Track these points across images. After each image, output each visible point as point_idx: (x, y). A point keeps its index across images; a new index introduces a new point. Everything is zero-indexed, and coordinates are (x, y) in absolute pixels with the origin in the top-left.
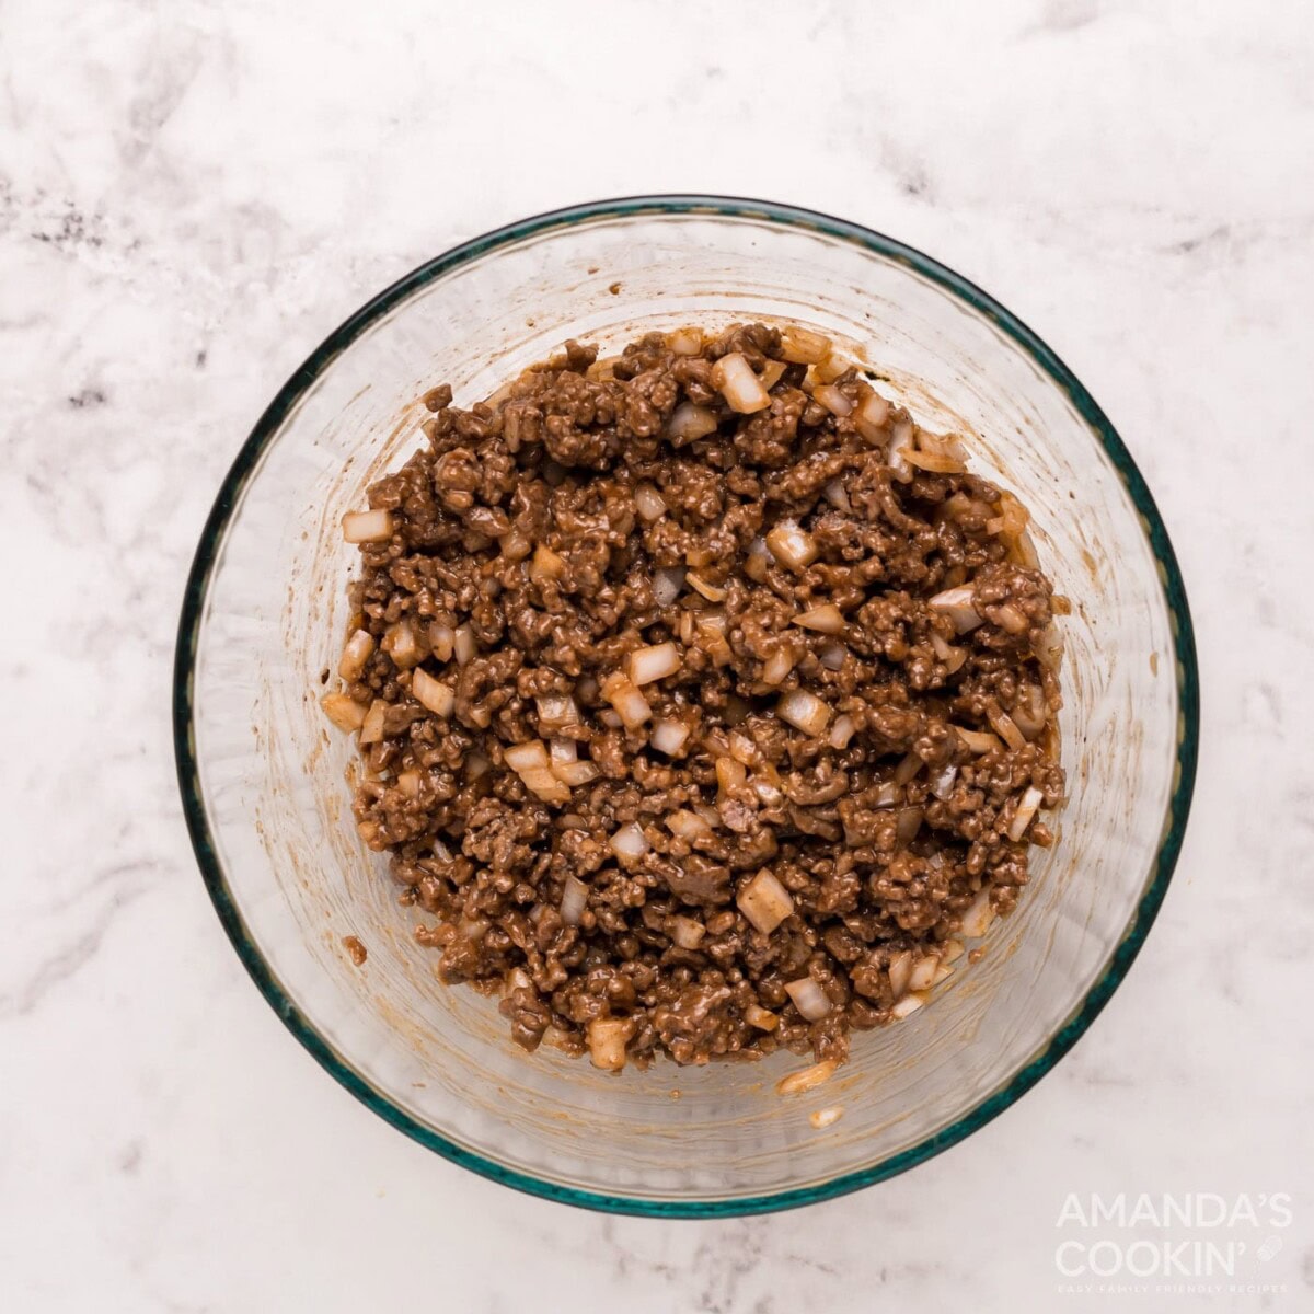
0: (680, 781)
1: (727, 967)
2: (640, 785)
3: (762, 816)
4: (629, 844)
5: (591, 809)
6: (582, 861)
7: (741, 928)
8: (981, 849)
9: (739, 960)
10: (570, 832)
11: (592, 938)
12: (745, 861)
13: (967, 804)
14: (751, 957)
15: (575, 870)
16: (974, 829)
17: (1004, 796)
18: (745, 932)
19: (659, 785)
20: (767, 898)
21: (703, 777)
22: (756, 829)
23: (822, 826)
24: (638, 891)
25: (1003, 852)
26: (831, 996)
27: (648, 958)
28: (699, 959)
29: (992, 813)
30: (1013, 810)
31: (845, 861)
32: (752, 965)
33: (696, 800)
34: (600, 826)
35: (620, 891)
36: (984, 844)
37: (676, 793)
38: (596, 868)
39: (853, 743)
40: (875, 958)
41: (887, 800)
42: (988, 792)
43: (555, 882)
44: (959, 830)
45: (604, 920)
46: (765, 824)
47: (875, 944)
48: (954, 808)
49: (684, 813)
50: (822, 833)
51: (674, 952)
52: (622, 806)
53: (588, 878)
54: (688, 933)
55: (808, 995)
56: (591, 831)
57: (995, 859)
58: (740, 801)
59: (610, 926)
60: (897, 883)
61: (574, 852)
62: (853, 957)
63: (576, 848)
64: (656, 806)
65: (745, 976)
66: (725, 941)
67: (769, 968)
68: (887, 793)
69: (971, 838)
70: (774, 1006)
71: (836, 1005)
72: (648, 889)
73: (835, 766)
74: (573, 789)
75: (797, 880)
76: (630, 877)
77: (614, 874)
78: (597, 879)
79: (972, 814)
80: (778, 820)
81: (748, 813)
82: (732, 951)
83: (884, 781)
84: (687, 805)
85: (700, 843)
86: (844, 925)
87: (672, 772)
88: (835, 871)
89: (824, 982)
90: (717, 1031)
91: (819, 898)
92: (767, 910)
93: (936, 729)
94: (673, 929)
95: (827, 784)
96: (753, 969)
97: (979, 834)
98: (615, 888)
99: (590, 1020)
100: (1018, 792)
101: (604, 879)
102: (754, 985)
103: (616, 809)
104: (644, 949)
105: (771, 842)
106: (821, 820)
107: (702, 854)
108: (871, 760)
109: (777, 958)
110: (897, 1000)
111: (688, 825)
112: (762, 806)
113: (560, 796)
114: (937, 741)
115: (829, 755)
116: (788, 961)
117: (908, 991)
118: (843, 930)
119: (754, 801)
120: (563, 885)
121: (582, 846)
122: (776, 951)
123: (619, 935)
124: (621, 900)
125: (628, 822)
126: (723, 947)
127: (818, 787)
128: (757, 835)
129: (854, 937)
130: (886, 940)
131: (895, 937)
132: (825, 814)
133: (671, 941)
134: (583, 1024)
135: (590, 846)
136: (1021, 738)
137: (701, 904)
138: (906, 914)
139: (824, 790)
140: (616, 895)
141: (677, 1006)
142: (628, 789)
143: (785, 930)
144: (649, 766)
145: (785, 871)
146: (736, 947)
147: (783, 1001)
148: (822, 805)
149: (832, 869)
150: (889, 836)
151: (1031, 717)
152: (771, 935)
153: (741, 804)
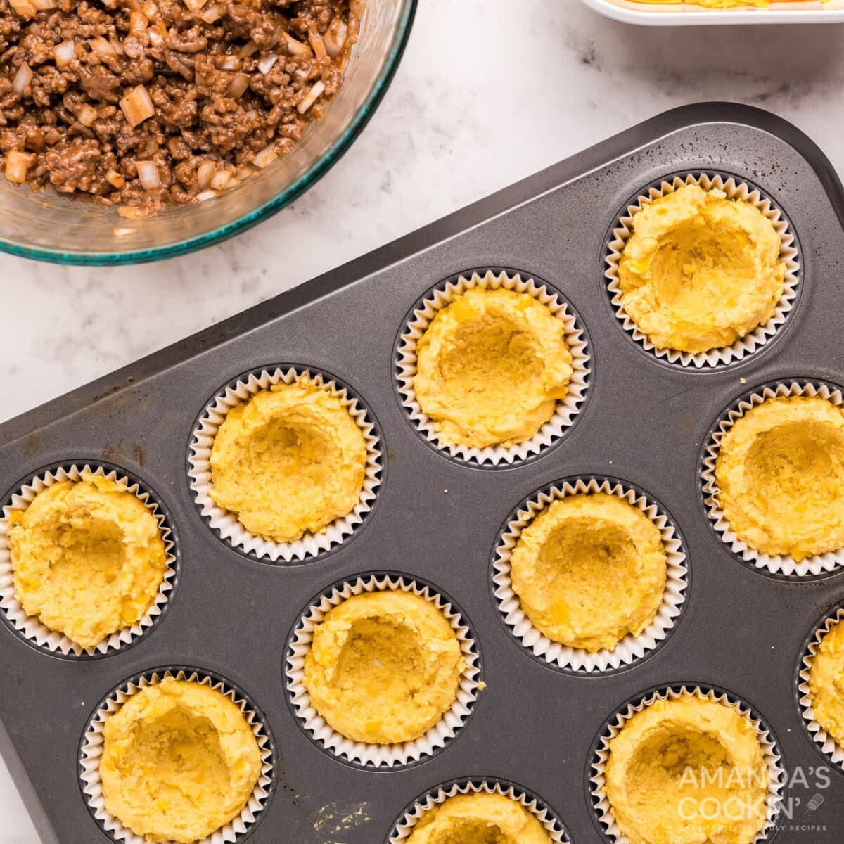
0: (104, 21)
1: (104, 141)
2: (80, 18)
3: (148, 51)
4: (65, 53)
5: (47, 26)
6: (33, 55)
7: (118, 118)
8: (278, 110)
9: (113, 139)
10: (31, 36)
11: (28, 105)
12: (130, 76)
13: (276, 78)
14: (120, 140)
15: (28, 61)
16: (277, 96)
17: (302, 84)
18: (121, 122)
19: (91, 20)
20: (139, 103)
21: (123, 25)
22: (142, 58)
23: (182, 67)
24: (62, 82)
25: (291, 117)
26: (162, 177)
27: (60, 128)
28: (89, 133)
29: (292, 92)
30: (304, 94)
31: (192, 92)
32: (120, 146)
33: (112, 34)
34: (51, 39)
35: (52, 78)
36: (281, 108)
37: (100, 27)
38: (41, 62)
39: (217, 24)
40: (194, 160)
41: (229, 66)
42: (293, 78)
43: (14, 65)
44: (268, 95)
45: (37, 95)
46: (149, 57)
47: (197, 152)
48: (268, 79)
49: (103, 39)
50: (183, 73)
51: (76, 125)
52: (66, 28)
53: (35, 68)
54: (87, 116)
55: (149, 173)
56: (45, 40)
57: (286, 119)
58: (138, 39)
59: (40, 99)
60: (217, 113)
61: (31, 48)
62: (181, 157)
63: (33, 46)
64: (85, 32)
65: (115, 150)
66: (105, 124)
67: (131, 151)
68: (231, 61)
69: (274, 102)
70: (128, 177)
71: (163, 183)
72: (69, 82)
73: (201, 34)
74: (39, 12)
75: (160, 98)
76: (60, 72)
77: (52, 69)
78: (40, 70)
79: (279, 86)
80: (158, 56)
81: (141, 47)
82: (109, 132)
83: (232, 54)
84: (106, 36)
85: (106, 58)
86: (181, 135)
87: (101, 14)
88: (184, 98)
89: (159, 167)
90: (84, 174)
91: (170, 113)
92: (136, 111)
93: (268, 24)
94: (80, 111)
95: (192, 42)
96: (120, 149)
97: (279, 101)
98: (50, 75)
99: (10, 149)
100: (311, 82)
101: (44, 71)
102: (119, 160)
103: (62, 30)
104: (59, 123)
105: (149, 70)
106: (182, 63)
107: (106, 65)
108: (227, 38)
109: (137, 146)
110: (201, 190)
111: (103, 48)
112: (150, 46)
113: (29, 13)
114: (266, 32)
115: (200, 26)
116: (144, 150)
117: (208, 186)
118: (180, 138)
119: (146, 42)
120: (18, 68)
121: (36, 45)
122: (136, 140)
123: (44, 107)
124: (50, 84)
125: (68, 39)
126: (104, 127)
127: (185, 41)
128: (142, 62)
129: (186, 144)
130: (205, 152)
131: (211, 151)
132: (185, 59)
133: (76, 119)
134: (5, 150)
135: (42, 47)
136: (324, 52)
137: (99, 99)
138: (218, 134)
139: (188, 44)
140: (49, 80)
141: (64, 152)
142: (72, 19)
143: (145, 127)
144: (89, 7)
145: (154, 91)
146: (112, 130)
147: (134, 175)
148: (185, 53)
149: (183, 97)
150: (223, 84)
151: (335, 41)
152: (136, 128)
153: (139, 42)
